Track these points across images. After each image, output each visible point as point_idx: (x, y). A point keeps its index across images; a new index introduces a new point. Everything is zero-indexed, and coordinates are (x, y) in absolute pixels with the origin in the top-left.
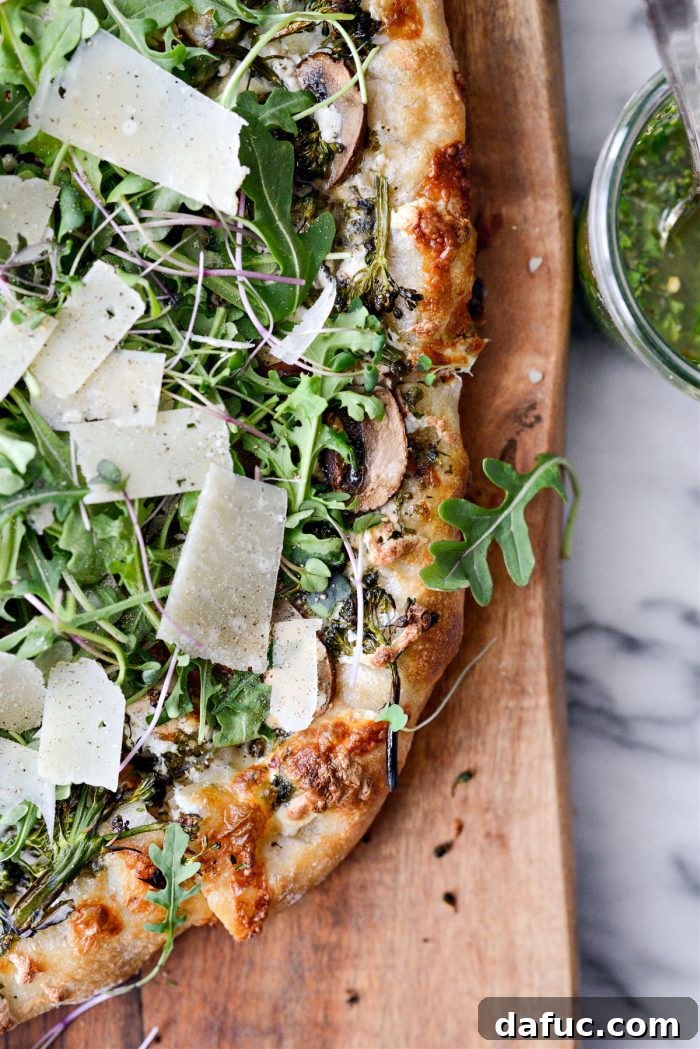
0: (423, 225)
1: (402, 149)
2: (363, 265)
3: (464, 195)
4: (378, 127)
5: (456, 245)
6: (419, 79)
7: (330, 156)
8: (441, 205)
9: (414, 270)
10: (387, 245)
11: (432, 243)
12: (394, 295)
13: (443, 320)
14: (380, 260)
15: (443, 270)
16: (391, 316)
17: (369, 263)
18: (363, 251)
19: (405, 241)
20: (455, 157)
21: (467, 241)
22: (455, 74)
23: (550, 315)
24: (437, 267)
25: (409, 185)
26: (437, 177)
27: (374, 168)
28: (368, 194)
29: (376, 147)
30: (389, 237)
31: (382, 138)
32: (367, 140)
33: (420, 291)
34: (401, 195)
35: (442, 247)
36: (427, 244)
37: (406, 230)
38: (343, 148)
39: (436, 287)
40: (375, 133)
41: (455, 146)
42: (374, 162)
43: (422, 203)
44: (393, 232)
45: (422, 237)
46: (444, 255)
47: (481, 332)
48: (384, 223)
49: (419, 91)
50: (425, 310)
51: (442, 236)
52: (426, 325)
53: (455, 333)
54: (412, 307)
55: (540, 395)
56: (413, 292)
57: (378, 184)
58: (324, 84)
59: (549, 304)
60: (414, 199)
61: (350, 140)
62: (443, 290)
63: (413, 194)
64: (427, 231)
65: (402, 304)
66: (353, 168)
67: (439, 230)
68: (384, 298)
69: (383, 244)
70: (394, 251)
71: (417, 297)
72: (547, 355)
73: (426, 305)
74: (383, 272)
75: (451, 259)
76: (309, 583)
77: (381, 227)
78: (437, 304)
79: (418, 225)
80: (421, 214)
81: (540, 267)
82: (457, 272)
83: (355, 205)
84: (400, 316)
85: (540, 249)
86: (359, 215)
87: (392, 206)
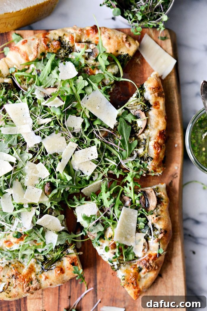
0: (155, 145)
1: (153, 130)
2: (143, 151)
3: (164, 139)
4: (149, 125)
5: (161, 149)
6: (158, 116)
7: (139, 129)
8: (159, 141)
9: (153, 153)
10: (148, 148)
11: (157, 149)
12: (148, 158)
13: (157, 163)
14: (146, 151)
15: (158, 154)
16: (147, 161)
17: (144, 151)
18: (143, 148)
19: (151, 148)
20: (163, 133)
21: (163, 148)
22: (165, 116)
23: (179, 156)
24: (157, 153)
25: (154, 137)
26: (159, 136)
27: (147, 132)
28: (145, 138)
29: (148, 129)
30: (148, 146)
31: (149, 127)
32: (146, 127)
33: (153, 158)
34: (152, 139)
35: (158, 149)
36: (155, 149)
37: (152, 145)
38: (142, 128)
39: (156, 157)
40: (148, 126)
41: (163, 130)
42: (147, 131)
43: (156, 141)
44: (149, 146)
45: (155, 147)
46: (159, 151)
47: (164, 167)
48: (148, 143)
49: (158, 119)
50: (154, 161)
52: (153, 164)
53: (159, 166)
54: (151, 160)
55: (177, 172)
56: (152, 158)
57: (147, 136)
58: (140, 116)
59: (179, 153)
60: (154, 140)
61: (143, 127)
62: (158, 158)
63: (154, 138)
64: (156, 146)
65: (149, 160)
66: (143, 132)
67: (158, 146)
68: (146, 158)
69: (147, 148)
70: (149, 149)
71: (152, 159)
72: (178, 164)
73: (154, 160)
74: (146, 153)
75: (160, 152)
76: (141, 227)
77: (147, 144)
78: (156, 160)
79: (154, 145)
80: (155, 143)
81: (177, 146)
82: (161, 154)
83: (143, 139)
84: (148, 162)
85: (177, 142)
86: (143, 141)
87: (150, 140)
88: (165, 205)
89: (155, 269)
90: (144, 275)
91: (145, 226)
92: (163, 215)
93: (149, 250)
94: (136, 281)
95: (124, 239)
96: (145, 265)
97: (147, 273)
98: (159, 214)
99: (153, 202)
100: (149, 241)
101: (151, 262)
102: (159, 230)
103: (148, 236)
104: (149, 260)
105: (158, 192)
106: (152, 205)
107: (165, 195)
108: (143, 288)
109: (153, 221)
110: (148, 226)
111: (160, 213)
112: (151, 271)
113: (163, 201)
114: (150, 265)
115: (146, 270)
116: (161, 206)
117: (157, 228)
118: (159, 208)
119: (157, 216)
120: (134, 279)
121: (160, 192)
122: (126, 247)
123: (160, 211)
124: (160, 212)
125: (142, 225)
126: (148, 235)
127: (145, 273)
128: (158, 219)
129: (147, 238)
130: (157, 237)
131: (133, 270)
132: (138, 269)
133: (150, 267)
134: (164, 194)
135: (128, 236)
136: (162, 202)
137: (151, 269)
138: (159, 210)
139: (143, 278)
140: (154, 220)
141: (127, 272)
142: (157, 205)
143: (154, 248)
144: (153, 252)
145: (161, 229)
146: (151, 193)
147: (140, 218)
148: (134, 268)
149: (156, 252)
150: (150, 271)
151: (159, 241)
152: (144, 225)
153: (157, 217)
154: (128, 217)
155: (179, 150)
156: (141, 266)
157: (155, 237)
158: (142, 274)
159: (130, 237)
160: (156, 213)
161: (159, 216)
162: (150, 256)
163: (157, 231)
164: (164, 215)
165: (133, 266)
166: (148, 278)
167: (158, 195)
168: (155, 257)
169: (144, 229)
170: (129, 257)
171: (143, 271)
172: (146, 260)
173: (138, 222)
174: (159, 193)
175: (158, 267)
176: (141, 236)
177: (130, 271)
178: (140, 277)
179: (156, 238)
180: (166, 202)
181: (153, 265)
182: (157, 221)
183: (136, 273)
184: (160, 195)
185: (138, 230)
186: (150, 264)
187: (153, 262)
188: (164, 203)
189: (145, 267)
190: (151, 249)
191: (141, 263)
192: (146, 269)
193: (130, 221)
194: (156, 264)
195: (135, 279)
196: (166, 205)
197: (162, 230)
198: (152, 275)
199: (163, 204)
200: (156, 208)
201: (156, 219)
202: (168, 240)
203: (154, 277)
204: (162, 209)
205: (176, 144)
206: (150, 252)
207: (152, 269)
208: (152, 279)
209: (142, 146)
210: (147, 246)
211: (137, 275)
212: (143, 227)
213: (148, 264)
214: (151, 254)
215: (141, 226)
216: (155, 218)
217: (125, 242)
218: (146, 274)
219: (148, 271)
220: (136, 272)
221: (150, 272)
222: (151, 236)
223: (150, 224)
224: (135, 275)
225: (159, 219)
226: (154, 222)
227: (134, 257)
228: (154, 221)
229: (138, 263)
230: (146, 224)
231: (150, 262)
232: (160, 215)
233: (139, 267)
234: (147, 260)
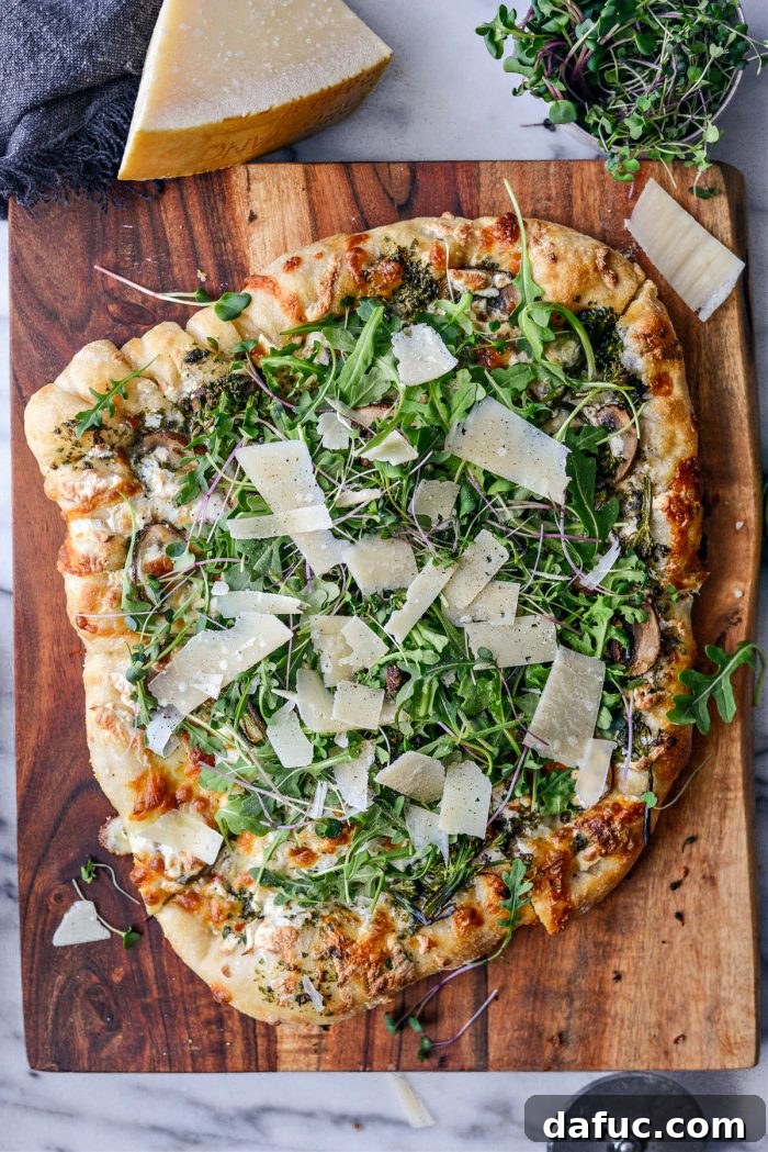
0: (671, 507)
1: (659, 461)
2: (635, 530)
3: (696, 486)
4: (646, 448)
5: (691, 518)
6: (670, 420)
7: (617, 465)
8: (682, 494)
9: (666, 532)
10: (650, 517)
11: (677, 518)
12: (654, 549)
13: (682, 563)
14: (646, 527)
15: (683, 533)
16: (652, 561)
17: (639, 528)
18: (635, 521)
19: (661, 516)
20: (691, 466)
21: (698, 515)
22: (692, 415)
23: (748, 556)
24: (679, 531)
25: (664, 483)
26: (680, 478)
27: (643, 472)
28: (639, 487)
29: (645, 460)
30: (651, 513)
31: (648, 455)
32: (639, 456)
33: (670, 546)
34: (659, 488)
35: (682, 521)
36: (674, 518)
37: (661, 509)
38: (625, 460)
39: (679, 544)
40: (644, 452)
41: (691, 459)
42: (643, 468)
43: (671, 493)
44: (653, 510)
45: (671, 515)
46: (684, 524)
47: (705, 568)
48: (648, 505)
49: (670, 427)
50: (672, 557)
51: (683, 514)
52: (672, 566)
53: (689, 570)
54: (664, 556)
55: (741, 605)
56: (665, 547)
57: (645, 481)
58: (614, 423)
59: (748, 550)
60: (666, 491)
61: (629, 456)
62: (683, 545)
63: (666, 487)
64: (674, 510)
65: (658, 554)
66: (630, 472)
67: (681, 510)
68: (648, 550)
69: (647, 517)
70: (654, 522)
71: (667, 550)
73: (672, 554)
74: (647, 534)
75: (687, 526)
77: (646, 507)
78: (679, 553)
79: (669, 507)
80: (670, 500)
82: (692, 533)
83: (630, 493)
84: (657, 561)
86: (633, 499)
87: (653, 494)
209: (632, 514)
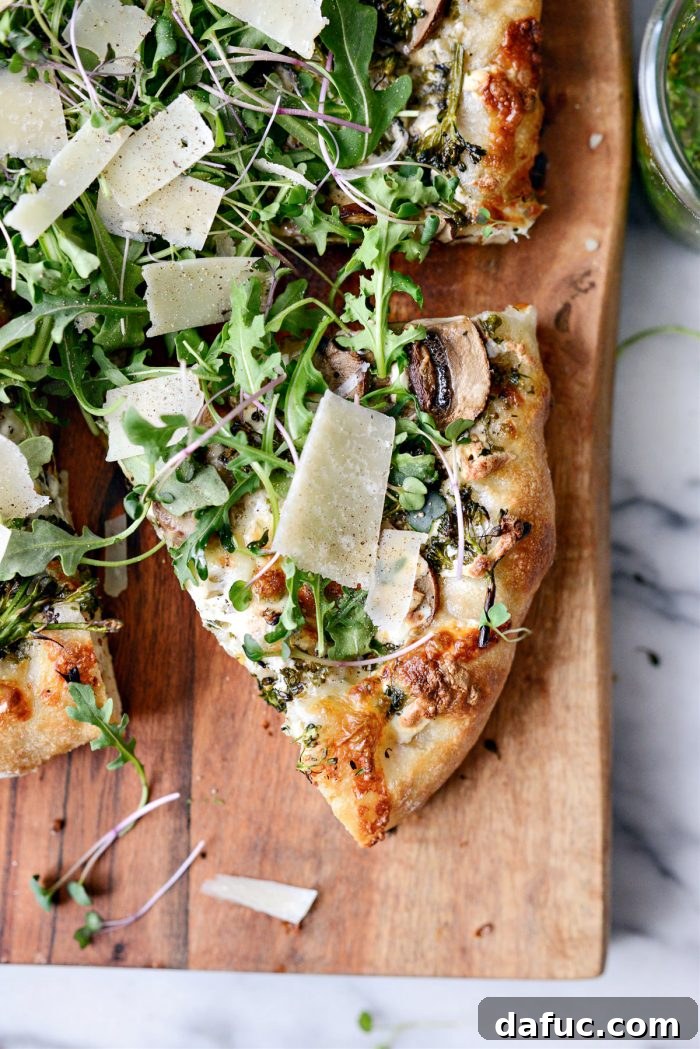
0: (492, 87)
1: (479, 18)
2: (435, 122)
3: (534, 68)
5: (522, 110)
7: (412, 21)
8: (512, 73)
9: (482, 126)
10: (458, 106)
11: (500, 106)
12: (460, 149)
13: (504, 178)
14: (450, 118)
15: (508, 133)
16: (457, 168)
17: (440, 121)
18: (436, 111)
19: (475, 103)
20: (528, 31)
21: (533, 110)
23: (608, 189)
24: (502, 128)
25: (484, 53)
26: (510, 48)
27: (453, 34)
28: (445, 59)
29: (456, 16)
30: (460, 98)
31: (462, 9)
32: (448, 10)
33: (485, 147)
34: (476, 61)
35: (507, 112)
36: (495, 106)
37: (477, 91)
38: (425, 14)
39: (500, 147)
40: (455, 3)
41: (529, 21)
42: (451, 30)
43: (494, 69)
44: (465, 94)
45: (490, 100)
46: (510, 118)
47: (540, 199)
48: (457, 84)
50: (488, 166)
51: (509, 101)
52: (487, 180)
53: (516, 192)
54: (476, 161)
55: (595, 263)
56: (478, 148)
57: (455, 49)
59: (607, 178)
60: (486, 65)
61: (432, 8)
62: (507, 152)
63: (486, 60)
64: (495, 93)
65: (467, 159)
66: (433, 34)
67: (506, 94)
68: (451, 151)
69: (454, 104)
70: (465, 110)
71: (481, 152)
72: (602, 226)
73: (489, 161)
74: (452, 128)
75: (517, 122)
76: (407, 501)
77: (454, 89)
78: (500, 160)
79: (488, 88)
80: (491, 78)
81: (600, 146)
82: (522, 138)
83: (432, 68)
84: (464, 169)
85: (601, 127)
86: (435, 78)
87: (466, 70)
88: (527, 403)
89: (465, 706)
90: (415, 730)
91: (427, 498)
92: (518, 452)
93: (441, 615)
94: (372, 754)
95: (323, 551)
96: (421, 679)
97: (426, 721)
98: (500, 443)
99: (474, 383)
100: (445, 573)
101: (447, 666)
102: (495, 515)
103: (441, 547)
104: (438, 656)
105: (496, 340)
106: (464, 399)
107: (531, 359)
108: (402, 793)
109: (465, 473)
110: (445, 500)
111: (502, 438)
112: (445, 712)
113: (519, 385)
114: (442, 681)
115: (425, 704)
116: (509, 406)
117: (483, 508)
118: (497, 416)
119: (485, 452)
120: (363, 743)
121: (509, 339)
122: (331, 591)
123: (503, 430)
124: (504, 435)
125: (412, 489)
126: (443, 539)
127: (415, 720)
128: (489, 464)
129: (434, 558)
130: (485, 551)
131: (357, 704)
132: (385, 700)
133: (441, 693)
134: (525, 350)
135: (345, 540)
136: (513, 388)
137: (445, 700)
138: (496, 426)
139: (405, 744)
140: (470, 467)
141: (329, 710)
142: (490, 399)
143: (468, 605)
144: (460, 625)
145: (503, 512)
146: (465, 339)
147: (405, 458)
148: (366, 694)
149: (475, 624)
150: (440, 708)
151: (489, 569)
152: (424, 490)
153: (490, 456)
154: (349, 442)
155: (609, 163)
156: (401, 684)
157: (476, 549)
158: (400, 725)
159: (353, 545)
160: (483, 438)
161: (496, 454)
162: (446, 639)
163: (487, 524)
164: (523, 450)
165: (363, 686)
166: (430, 746)
167: (499, 356)
168: (466, 647)
169: (421, 510)
170: (342, 640)
171: (408, 711)
172: (425, 655)
173: (394, 477)
174: (505, 347)
175: (483, 696)
176: (407, 545)
177: (348, 706)
178: (394, 739)
179: (480, 555)
180: (532, 392)
181: (460, 683)
182: (487, 476)
183: (372, 716)
184: (508, 353)
185: (394, 516)
186: (442, 677)
187: (458, 669)
188: (525, 396)
189: (415, 689)
190: (452, 606)
191: (400, 670)
192: (424, 698)
193: (358, 469)
194: (473, 681)
195: (369, 745)
196: (534, 406)
197: (506, 517)
198: (450, 733)
199: (520, 399)
200: (485, 413)
201: (484, 466)
202: (534, 572)
203: (460, 745)
204: (514, 424)
205: (598, 133)
206: (444, 624)
207: (449, 703)
208: (450, 753)
209: (433, 100)
210: (433, 595)
211: (381, 726)
212: (419, 504)
213: (432, 677)
214: (452, 631)
215: (412, 498)
216: (479, 460)
217: (332, 567)
218: (420, 727)
219: (431, 709)
220: (377, 711)
221: (439, 718)
222: (455, 544)
223: (451, 487)
224: (369, 726)
225: (498, 467)
226: (472, 477)
227: (367, 642)
228: (473, 470)
229: (385, 671)
230: (434, 486)
231: (442, 668)
232: (501, 449)
233: (390, 693)
234: (430, 656)
